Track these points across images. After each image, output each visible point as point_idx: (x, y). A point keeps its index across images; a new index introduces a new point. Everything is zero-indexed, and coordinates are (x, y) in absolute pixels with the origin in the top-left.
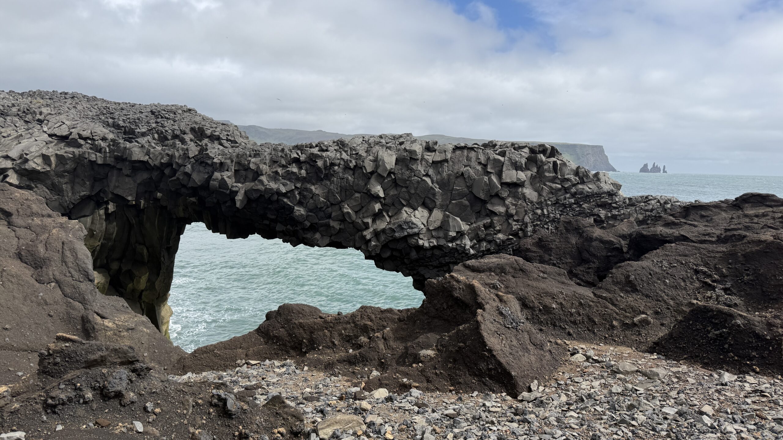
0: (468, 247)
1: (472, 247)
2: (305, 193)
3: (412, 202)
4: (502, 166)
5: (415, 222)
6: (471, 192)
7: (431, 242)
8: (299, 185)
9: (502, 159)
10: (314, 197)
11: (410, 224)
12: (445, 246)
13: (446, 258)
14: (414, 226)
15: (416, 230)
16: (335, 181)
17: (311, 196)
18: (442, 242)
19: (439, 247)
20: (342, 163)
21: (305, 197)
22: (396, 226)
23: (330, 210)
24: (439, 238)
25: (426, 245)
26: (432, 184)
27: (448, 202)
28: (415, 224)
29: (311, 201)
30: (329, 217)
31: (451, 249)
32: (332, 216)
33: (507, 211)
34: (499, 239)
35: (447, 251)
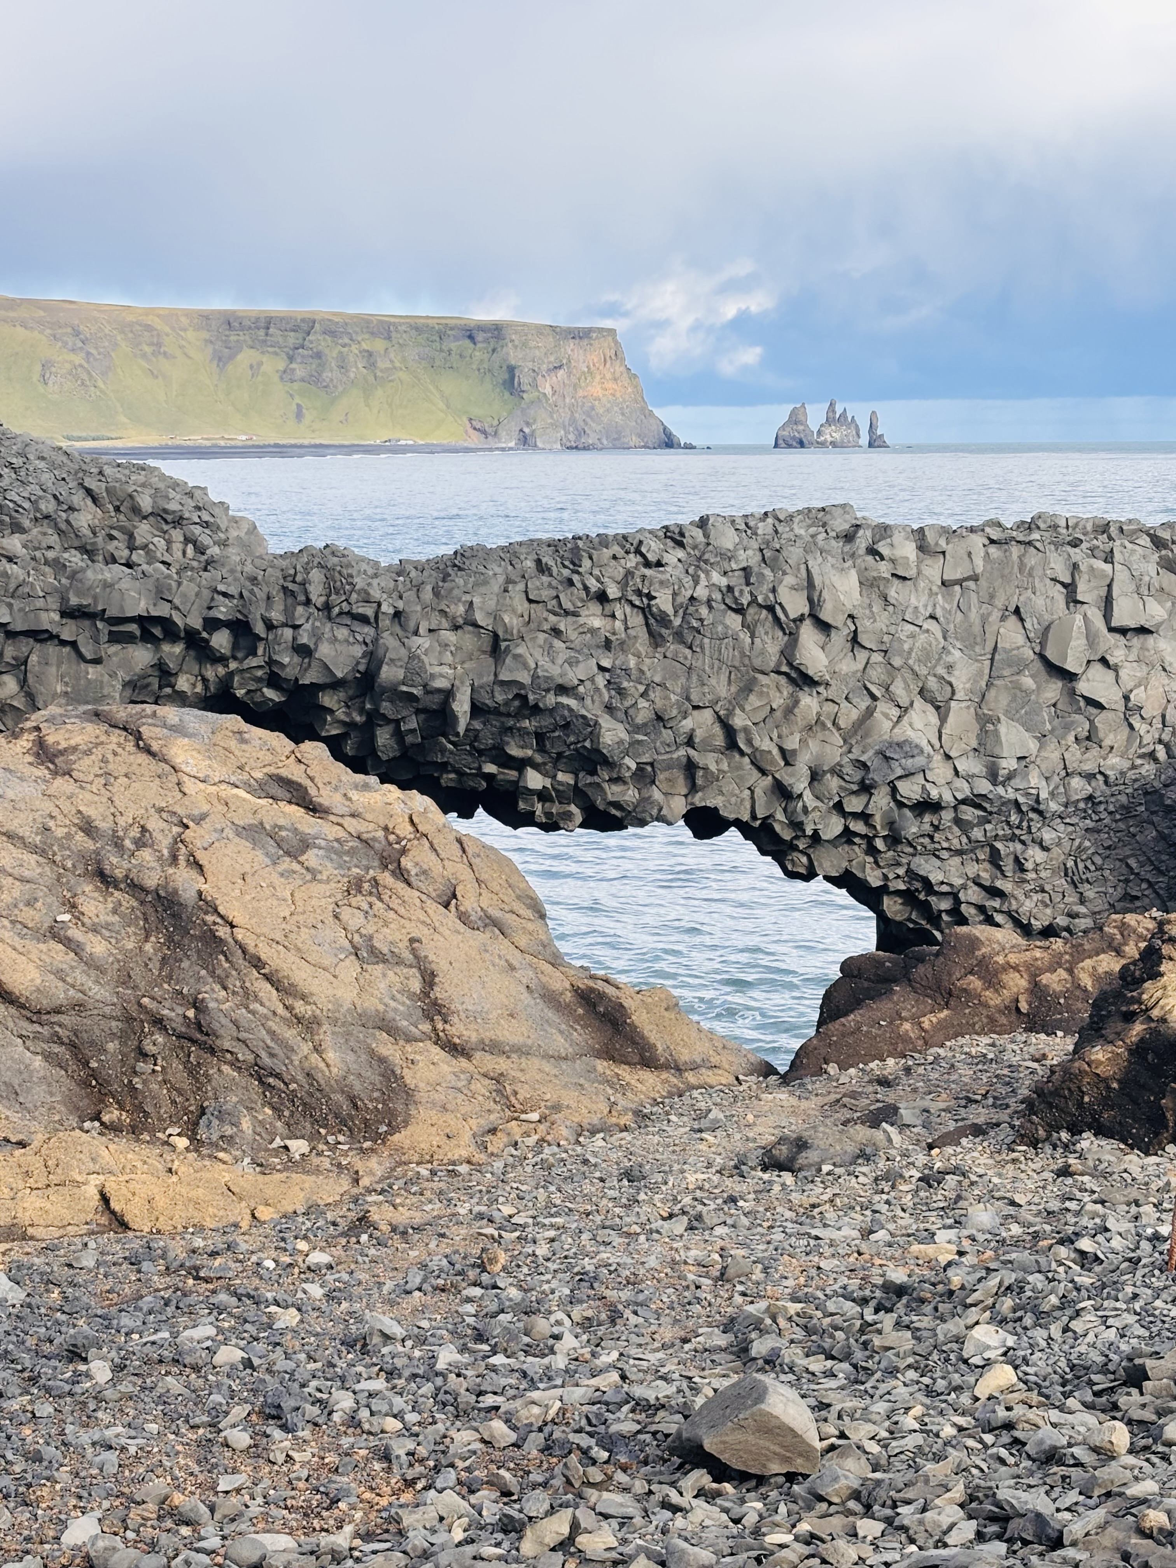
0: (1044, 795)
1: (1052, 794)
2: (625, 684)
3: (898, 689)
4: (1110, 586)
5: (917, 741)
6: (1042, 657)
7: (957, 790)
8: (606, 663)
9: (1107, 567)
10: (651, 693)
11: (905, 747)
12: (990, 796)
13: (988, 827)
14: (916, 752)
15: (920, 761)
16: (707, 646)
17: (642, 688)
18: (984, 787)
19: (975, 801)
20: (717, 596)
21: (621, 692)
22: (871, 753)
23: (687, 724)
24: (973, 776)
25: (948, 797)
26: (945, 638)
27: (984, 684)
28: (917, 746)
29: (643, 703)
30: (690, 742)
31: (1003, 804)
32: (697, 740)
33: (1127, 698)
34: (1112, 768)
35: (995, 810)
